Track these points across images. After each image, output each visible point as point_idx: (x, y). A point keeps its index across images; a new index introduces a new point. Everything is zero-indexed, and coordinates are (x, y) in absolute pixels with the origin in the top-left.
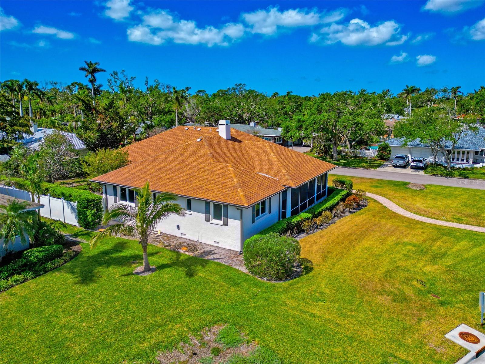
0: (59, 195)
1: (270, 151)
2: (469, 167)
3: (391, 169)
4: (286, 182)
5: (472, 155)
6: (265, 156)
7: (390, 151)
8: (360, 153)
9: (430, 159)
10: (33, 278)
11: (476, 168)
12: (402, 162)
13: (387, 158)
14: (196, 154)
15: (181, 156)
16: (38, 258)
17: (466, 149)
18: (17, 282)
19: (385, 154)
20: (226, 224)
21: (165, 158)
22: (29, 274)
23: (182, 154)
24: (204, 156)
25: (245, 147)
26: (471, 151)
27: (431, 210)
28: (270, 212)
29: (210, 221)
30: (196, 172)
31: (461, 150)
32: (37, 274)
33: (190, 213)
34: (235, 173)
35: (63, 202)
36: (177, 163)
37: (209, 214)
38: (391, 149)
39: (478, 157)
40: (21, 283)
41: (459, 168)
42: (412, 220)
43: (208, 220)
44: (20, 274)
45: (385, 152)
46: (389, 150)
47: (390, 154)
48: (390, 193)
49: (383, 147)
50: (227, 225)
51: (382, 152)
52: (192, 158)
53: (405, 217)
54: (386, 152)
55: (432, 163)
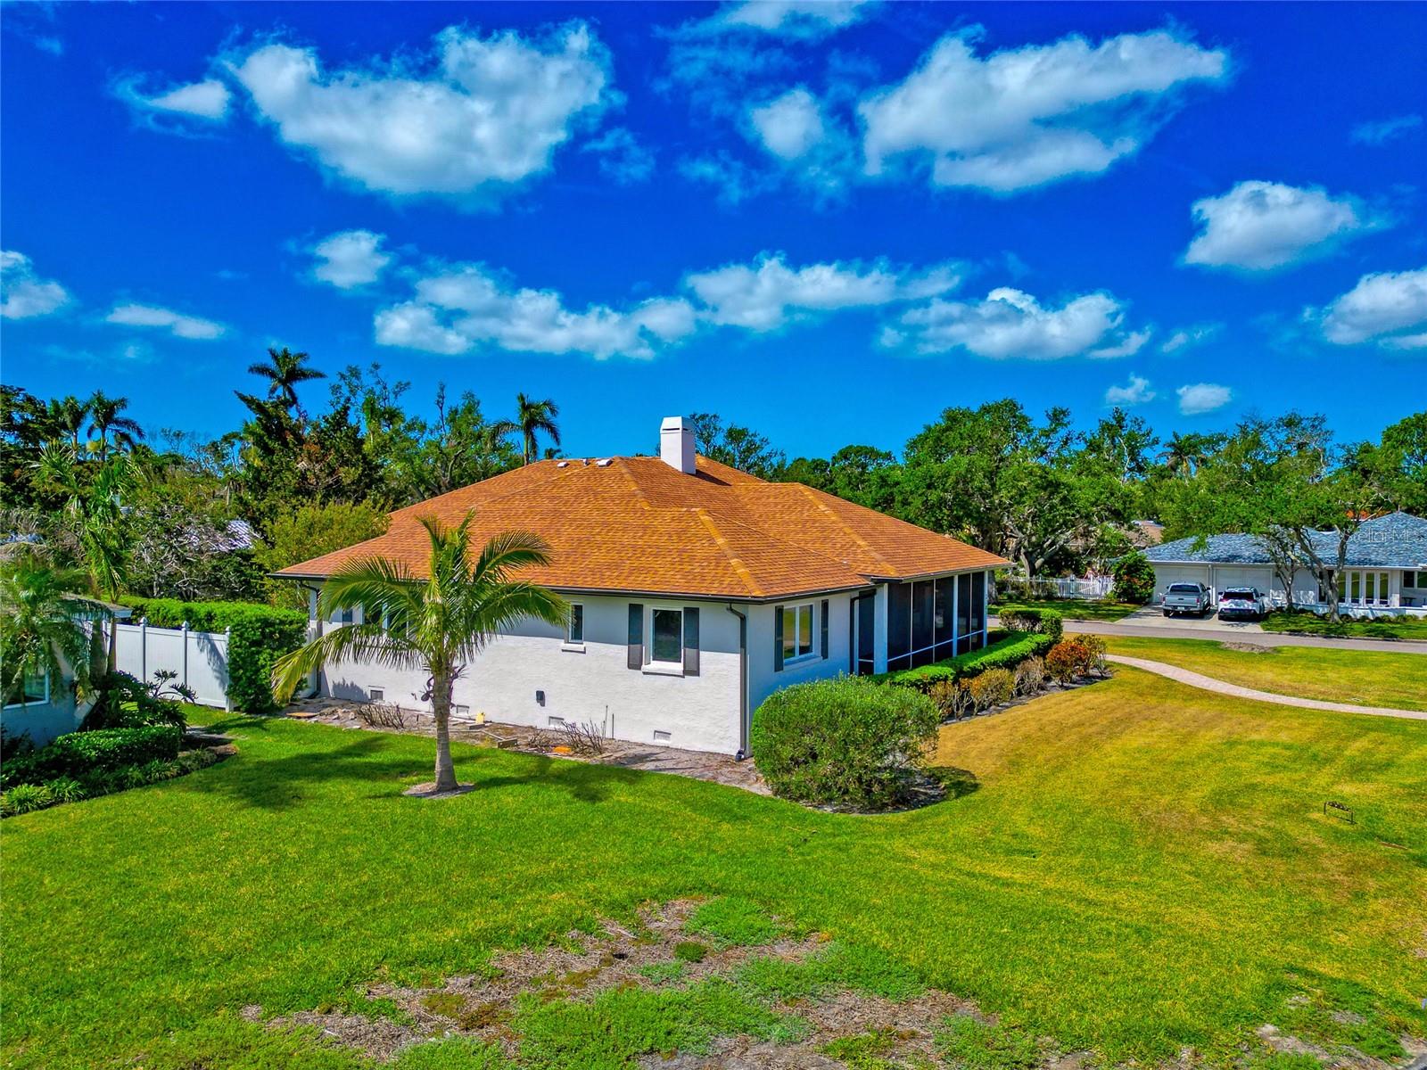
0: (175, 619)
1: (816, 502)
2: (1391, 615)
3: (1160, 621)
4: (872, 567)
5: (1396, 583)
6: (801, 512)
7: (1151, 576)
8: (1063, 587)
9: (1274, 598)
10: (80, 798)
11: (1415, 618)
12: (1190, 600)
13: (1145, 598)
14: (595, 494)
15: (550, 502)
16: (99, 749)
17: (1375, 564)
18: (25, 805)
19: (1138, 583)
20: (692, 670)
21: (503, 509)
22: (68, 786)
23: (552, 499)
24: (623, 496)
25: (737, 496)
26: (1392, 570)
27: (1311, 687)
28: (825, 654)
29: (643, 666)
30: (598, 534)
31: (1362, 569)
32: (94, 790)
33: (580, 647)
34: (717, 527)
35: (186, 637)
36: (538, 517)
37: (641, 643)
38: (1155, 571)
39: (1414, 592)
40: (40, 808)
41: (1364, 618)
42: (1262, 702)
43: (635, 664)
44: (39, 784)
45: (1136, 580)
46: (1149, 574)
47: (1153, 585)
48: (1178, 656)
49: (1130, 566)
50: (697, 673)
51: (1128, 581)
52: (583, 505)
53: (1238, 698)
54: (1140, 579)
55: (1280, 609)
